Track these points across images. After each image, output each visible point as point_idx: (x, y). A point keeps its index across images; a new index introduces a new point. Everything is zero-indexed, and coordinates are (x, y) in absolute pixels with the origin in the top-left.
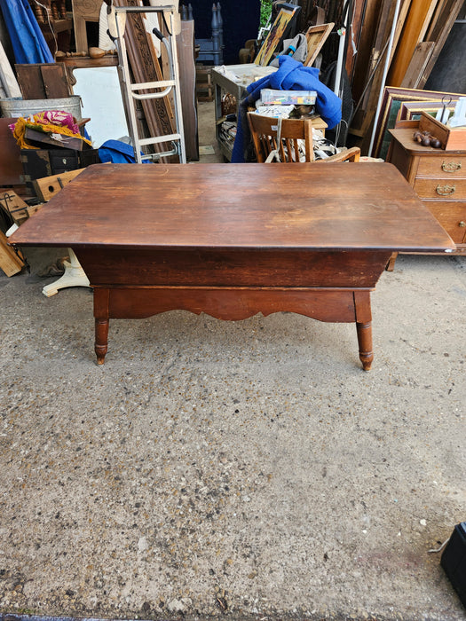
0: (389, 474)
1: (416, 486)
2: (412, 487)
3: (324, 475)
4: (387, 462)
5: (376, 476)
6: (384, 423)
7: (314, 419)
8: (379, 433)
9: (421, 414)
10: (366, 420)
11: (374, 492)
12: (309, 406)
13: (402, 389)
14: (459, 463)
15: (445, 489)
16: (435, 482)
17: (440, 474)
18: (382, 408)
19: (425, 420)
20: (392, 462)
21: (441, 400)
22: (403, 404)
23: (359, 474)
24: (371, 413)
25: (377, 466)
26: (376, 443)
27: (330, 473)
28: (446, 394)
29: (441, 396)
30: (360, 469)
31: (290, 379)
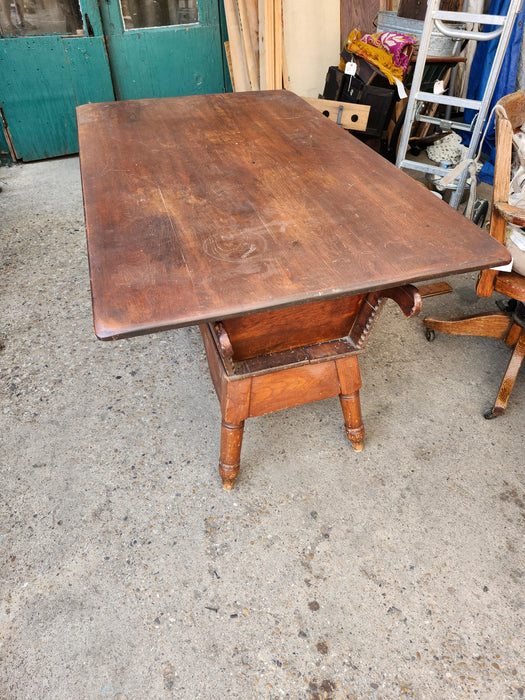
0: (38, 530)
1: (21, 562)
2: (18, 556)
3: (35, 466)
4: (57, 525)
5: (35, 516)
6: (126, 519)
7: (118, 444)
8: (106, 513)
9: (151, 564)
10: (126, 497)
11: (12, 516)
12: (140, 435)
13: (200, 536)
14: (60, 619)
15: (16, 598)
16: (26, 584)
17: (40, 592)
18: (152, 515)
19: (140, 571)
20: (59, 531)
21: (187, 594)
22: (167, 539)
23: (37, 499)
24: (142, 502)
25: (51, 516)
26: (88, 513)
27: (37, 470)
28: (204, 602)
29: (197, 595)
30: (45, 499)
31: (184, 410)
